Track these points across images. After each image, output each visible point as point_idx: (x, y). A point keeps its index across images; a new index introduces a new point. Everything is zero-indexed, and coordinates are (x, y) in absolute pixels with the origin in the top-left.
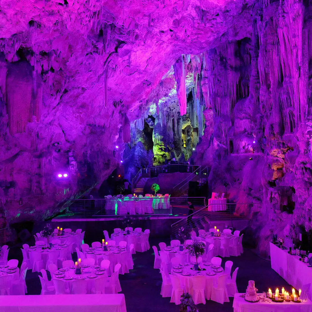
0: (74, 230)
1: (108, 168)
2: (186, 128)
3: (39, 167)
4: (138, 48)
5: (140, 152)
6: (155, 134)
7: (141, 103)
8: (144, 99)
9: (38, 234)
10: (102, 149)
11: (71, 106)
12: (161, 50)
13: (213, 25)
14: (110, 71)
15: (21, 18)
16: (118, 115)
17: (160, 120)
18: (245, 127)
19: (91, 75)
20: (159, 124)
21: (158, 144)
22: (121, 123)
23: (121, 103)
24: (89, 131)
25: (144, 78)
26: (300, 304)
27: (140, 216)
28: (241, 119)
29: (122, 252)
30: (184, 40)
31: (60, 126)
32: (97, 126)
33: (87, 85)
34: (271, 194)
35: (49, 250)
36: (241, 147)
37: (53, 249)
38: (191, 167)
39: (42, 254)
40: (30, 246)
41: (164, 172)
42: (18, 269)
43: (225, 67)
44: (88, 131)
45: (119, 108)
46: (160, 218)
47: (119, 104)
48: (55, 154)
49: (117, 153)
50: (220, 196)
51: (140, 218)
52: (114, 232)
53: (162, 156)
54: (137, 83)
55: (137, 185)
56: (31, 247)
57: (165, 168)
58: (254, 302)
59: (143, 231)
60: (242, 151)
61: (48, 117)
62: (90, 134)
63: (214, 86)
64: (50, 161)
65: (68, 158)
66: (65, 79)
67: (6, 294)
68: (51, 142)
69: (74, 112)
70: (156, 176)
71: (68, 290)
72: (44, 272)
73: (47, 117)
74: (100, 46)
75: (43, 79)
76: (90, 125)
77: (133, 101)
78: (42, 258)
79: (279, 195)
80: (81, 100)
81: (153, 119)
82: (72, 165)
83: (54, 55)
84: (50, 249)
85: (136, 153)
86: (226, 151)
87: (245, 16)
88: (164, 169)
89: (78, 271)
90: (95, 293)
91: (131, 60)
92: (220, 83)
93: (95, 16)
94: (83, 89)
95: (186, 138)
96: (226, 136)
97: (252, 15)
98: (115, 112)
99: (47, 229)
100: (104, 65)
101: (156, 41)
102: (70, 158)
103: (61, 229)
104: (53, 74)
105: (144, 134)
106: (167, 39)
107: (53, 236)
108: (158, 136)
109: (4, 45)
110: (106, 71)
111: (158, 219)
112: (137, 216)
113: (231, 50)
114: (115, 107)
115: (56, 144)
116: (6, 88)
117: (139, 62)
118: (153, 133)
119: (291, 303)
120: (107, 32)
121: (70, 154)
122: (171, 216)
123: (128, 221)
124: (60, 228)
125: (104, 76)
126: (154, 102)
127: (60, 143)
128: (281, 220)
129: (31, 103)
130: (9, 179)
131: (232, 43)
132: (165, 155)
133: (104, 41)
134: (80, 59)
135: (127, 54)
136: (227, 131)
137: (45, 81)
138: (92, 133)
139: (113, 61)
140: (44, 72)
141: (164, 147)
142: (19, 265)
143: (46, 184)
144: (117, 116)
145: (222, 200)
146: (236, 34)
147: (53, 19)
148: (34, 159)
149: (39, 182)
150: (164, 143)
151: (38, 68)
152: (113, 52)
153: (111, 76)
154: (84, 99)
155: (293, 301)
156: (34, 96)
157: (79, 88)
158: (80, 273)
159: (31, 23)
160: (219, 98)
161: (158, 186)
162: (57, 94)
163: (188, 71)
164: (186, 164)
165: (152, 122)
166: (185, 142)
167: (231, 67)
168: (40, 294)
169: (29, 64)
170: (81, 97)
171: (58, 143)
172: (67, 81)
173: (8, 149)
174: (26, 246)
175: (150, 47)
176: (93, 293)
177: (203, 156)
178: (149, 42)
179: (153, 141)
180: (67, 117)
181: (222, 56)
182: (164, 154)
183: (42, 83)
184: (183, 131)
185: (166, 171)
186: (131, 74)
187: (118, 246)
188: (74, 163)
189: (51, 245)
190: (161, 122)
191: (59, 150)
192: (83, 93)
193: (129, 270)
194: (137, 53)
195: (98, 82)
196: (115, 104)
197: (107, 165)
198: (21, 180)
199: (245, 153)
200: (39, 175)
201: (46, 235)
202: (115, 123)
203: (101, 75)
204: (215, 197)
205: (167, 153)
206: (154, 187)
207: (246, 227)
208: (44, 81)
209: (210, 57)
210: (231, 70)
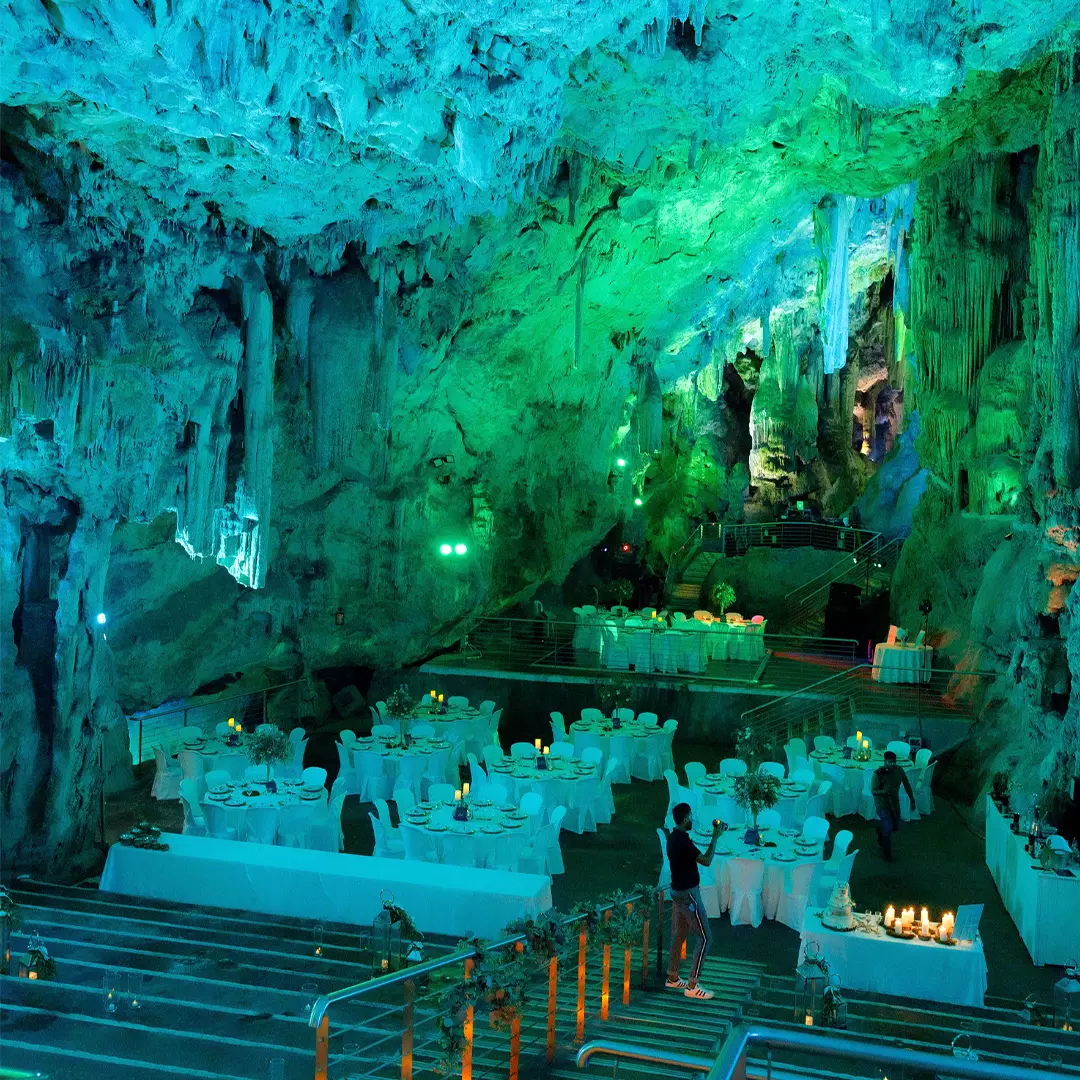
0: (475, 704)
1: (589, 526)
2: (873, 387)
3: (391, 524)
4: (680, 194)
5: (704, 470)
6: (757, 411)
7: (702, 330)
8: (711, 319)
9: (381, 705)
10: (574, 468)
11: (481, 362)
12: (752, 192)
13: (909, 127)
14: (593, 262)
15: (346, 197)
16: (627, 369)
17: (776, 367)
18: (1010, 432)
19: (538, 277)
20: (773, 381)
21: (764, 445)
22: (635, 394)
23: (637, 335)
24: (535, 423)
25: (704, 270)
26: (952, 948)
27: (661, 678)
28: (998, 408)
29: (582, 778)
30: (824, 166)
31: (452, 412)
32: (558, 406)
33: (528, 305)
34: (1021, 657)
35: (403, 752)
36: (991, 495)
37: (413, 749)
38: (849, 535)
39: (385, 761)
40: (358, 737)
41: (767, 542)
42: (326, 791)
43: (962, 238)
44: (530, 422)
45: (629, 349)
46: (718, 689)
47: (628, 339)
48: (434, 488)
49: (620, 480)
50: (909, 638)
51: (662, 685)
52: (580, 718)
53: (779, 483)
54: (680, 283)
55: (687, 572)
56: (361, 739)
57: (772, 531)
58: (839, 930)
59: (660, 723)
60: (993, 506)
61: (418, 392)
62: (537, 429)
63: (927, 293)
64: (420, 508)
65: (470, 501)
66: (461, 300)
67: (297, 845)
68: (424, 455)
69: (488, 378)
70: (743, 552)
71: (433, 855)
72: (382, 807)
73: (414, 392)
74: (562, 204)
75: (401, 308)
76: (537, 405)
77: (678, 326)
78: (384, 770)
79: (1041, 662)
80: (508, 344)
81: (757, 362)
82: (480, 519)
83: (433, 247)
84: (404, 748)
85: (692, 473)
86: (947, 500)
87: (1018, 93)
88: (766, 534)
89: (461, 814)
90: (495, 869)
91: (659, 223)
92: (944, 286)
93: (531, 172)
94: (515, 314)
95: (871, 422)
96: (950, 454)
97: (1041, 93)
98: (617, 363)
99: (400, 696)
100: (577, 246)
101: (734, 172)
102: (476, 501)
103: (441, 697)
104: (428, 290)
105: (728, 406)
106: (769, 165)
107: (415, 717)
108: (767, 418)
109: (307, 243)
110: (583, 264)
111: (713, 692)
112: (654, 676)
113: (984, 186)
114: (618, 347)
115: (438, 463)
116: (309, 346)
117: (684, 227)
118: (752, 409)
119: (932, 944)
120: (579, 168)
121: (477, 489)
122: (751, 686)
123: (618, 693)
124: (437, 695)
125: (574, 278)
126: (756, 316)
127: (449, 459)
128: (1040, 734)
129: (367, 382)
130: (313, 554)
131: (989, 162)
132: (786, 482)
133: (572, 195)
134: (503, 249)
135: (644, 213)
136: (953, 441)
137: (407, 315)
138: (542, 427)
139: (606, 232)
140: (404, 290)
141: (783, 455)
142: (329, 784)
143: (406, 571)
144: (623, 372)
145: (914, 653)
146: (999, 140)
147: (421, 198)
148: (377, 503)
149: (388, 566)
150: (784, 444)
151: (390, 283)
152: (606, 209)
153: (599, 272)
154: (517, 340)
155: (937, 940)
156: (376, 362)
157: (503, 312)
158: (464, 819)
159: (371, 203)
160: (936, 336)
161: (731, 590)
162: (439, 339)
163: (872, 216)
164: (835, 524)
165: (753, 369)
166: (866, 435)
167: (981, 240)
168: (370, 854)
169: (367, 277)
170: (510, 335)
171: (444, 459)
172: (469, 303)
173: (311, 477)
174: (347, 735)
175: (718, 188)
176: (490, 867)
177: (895, 500)
178: (711, 176)
179: (752, 434)
180: (470, 389)
181: (954, 202)
182: (785, 478)
183: (400, 319)
184: (863, 398)
185: (774, 539)
186: (661, 261)
187: (576, 759)
188: (486, 514)
189: (408, 737)
190: (779, 375)
191: (447, 480)
192: (514, 326)
193: (598, 825)
194: (678, 205)
195: (558, 294)
196: (617, 340)
197: (586, 516)
198: (343, 558)
199: (1002, 513)
200: (391, 546)
201: (397, 711)
202: (616, 394)
203: (567, 275)
204: (897, 640)
205: (792, 476)
206: (718, 591)
207: (961, 740)
208: (405, 315)
209: (921, 198)
210: (978, 250)
